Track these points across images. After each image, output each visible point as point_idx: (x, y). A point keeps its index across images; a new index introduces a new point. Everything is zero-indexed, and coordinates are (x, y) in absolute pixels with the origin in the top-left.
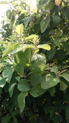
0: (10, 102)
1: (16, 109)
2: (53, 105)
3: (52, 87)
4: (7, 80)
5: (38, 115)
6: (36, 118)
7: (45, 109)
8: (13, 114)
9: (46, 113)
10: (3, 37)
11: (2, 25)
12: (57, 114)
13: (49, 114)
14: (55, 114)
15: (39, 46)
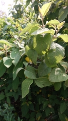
0: (7, 83)
1: (11, 91)
2: (48, 98)
3: (59, 82)
4: (13, 62)
5: (30, 103)
6: (28, 105)
7: (39, 100)
8: (8, 95)
9: (40, 103)
10: (13, 17)
11: (14, 4)
12: (50, 106)
13: (42, 105)
14: (47, 106)
15: (59, 35)
